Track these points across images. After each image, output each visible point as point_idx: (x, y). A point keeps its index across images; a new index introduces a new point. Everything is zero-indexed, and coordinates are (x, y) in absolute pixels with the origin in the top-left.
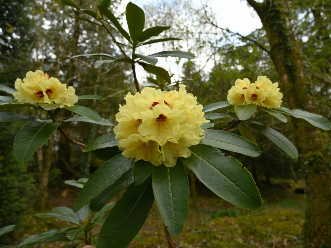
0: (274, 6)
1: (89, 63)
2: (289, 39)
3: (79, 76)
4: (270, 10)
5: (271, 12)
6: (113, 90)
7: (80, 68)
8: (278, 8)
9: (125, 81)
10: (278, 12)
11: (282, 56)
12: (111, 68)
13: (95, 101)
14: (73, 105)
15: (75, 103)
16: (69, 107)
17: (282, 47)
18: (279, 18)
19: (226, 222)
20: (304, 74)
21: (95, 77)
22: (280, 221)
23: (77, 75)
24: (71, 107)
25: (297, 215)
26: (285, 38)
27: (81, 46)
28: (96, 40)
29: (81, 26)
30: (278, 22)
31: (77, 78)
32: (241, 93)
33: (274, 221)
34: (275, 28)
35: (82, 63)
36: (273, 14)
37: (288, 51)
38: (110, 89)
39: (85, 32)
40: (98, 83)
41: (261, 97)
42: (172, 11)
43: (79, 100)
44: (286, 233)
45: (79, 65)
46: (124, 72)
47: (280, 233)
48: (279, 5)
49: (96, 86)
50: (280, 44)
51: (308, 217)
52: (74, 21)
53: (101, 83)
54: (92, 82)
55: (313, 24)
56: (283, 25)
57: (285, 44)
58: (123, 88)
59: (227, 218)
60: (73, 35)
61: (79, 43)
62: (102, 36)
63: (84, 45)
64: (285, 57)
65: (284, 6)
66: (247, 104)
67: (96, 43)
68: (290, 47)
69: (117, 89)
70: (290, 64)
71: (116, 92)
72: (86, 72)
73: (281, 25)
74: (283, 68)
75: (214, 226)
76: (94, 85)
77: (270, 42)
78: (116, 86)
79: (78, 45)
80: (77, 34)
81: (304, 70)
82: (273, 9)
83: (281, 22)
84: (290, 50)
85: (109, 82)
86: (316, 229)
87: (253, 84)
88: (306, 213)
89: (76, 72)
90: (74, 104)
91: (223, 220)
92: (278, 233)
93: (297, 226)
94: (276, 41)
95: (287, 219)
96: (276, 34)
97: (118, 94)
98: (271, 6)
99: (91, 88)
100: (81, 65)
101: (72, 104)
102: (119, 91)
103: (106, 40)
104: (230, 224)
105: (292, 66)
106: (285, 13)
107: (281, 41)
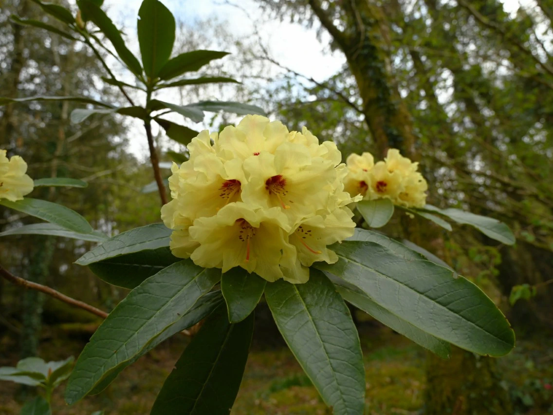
0: (367, 39)
1: (42, 119)
2: (392, 92)
3: (20, 142)
4: (361, 44)
5: (364, 47)
6: (89, 169)
7: (23, 129)
8: (373, 43)
9: (111, 154)
10: (373, 48)
11: (382, 118)
12: (85, 130)
13: (53, 190)
14: (22, 199)
15: (26, 194)
16: (11, 202)
17: (382, 103)
18: (375, 58)
19: (296, 396)
20: (417, 149)
21: (53, 145)
22: (382, 385)
23: (16, 140)
24: (17, 201)
25: (406, 374)
26: (386, 90)
27: (24, 90)
28: (55, 79)
29: (26, 52)
30: (373, 64)
31: (17, 146)
32: (361, 179)
33: (373, 388)
34: (370, 73)
35: (27, 119)
36: (366, 51)
37: (391, 112)
38: (83, 168)
39: (33, 63)
40: (59, 157)
41: (395, 187)
42: (196, 36)
43: (35, 188)
44: (393, 406)
45: (21, 122)
46: (110, 138)
47: (384, 407)
48: (375, 38)
49: (55, 163)
50: (378, 100)
51: (430, 380)
52: (12, 42)
53: (65, 158)
54: (46, 155)
55: (412, 74)
56: (383, 70)
57: (385, 100)
58: (107, 167)
59: (297, 389)
60: (10, 68)
61: (20, 83)
62: (67, 72)
63: (31, 87)
64: (387, 120)
65: (382, 39)
66: (372, 199)
67: (54, 85)
68: (393, 105)
69: (95, 169)
70: (395, 132)
71: (93, 173)
72: (35, 137)
73: (379, 69)
74: (384, 138)
75: (277, 406)
76: (50, 160)
77: (363, 95)
78: (95, 163)
79: (20, 87)
80: (17, 66)
81: (415, 142)
82: (366, 43)
83: (379, 65)
84: (394, 109)
85: (81, 157)
86: (444, 398)
87: (380, 163)
88: (428, 373)
89: (15, 135)
90: (25, 197)
91: (290, 393)
92: (380, 407)
93: (408, 392)
94: (373, 94)
95: (392, 382)
96: (373, 84)
97: (98, 178)
98: (362, 37)
99: (45, 165)
100: (26, 123)
101: (18, 197)
102: (100, 171)
103: (74, 80)
104: (303, 400)
105: (398, 136)
106: (383, 51)
107: (381, 95)
